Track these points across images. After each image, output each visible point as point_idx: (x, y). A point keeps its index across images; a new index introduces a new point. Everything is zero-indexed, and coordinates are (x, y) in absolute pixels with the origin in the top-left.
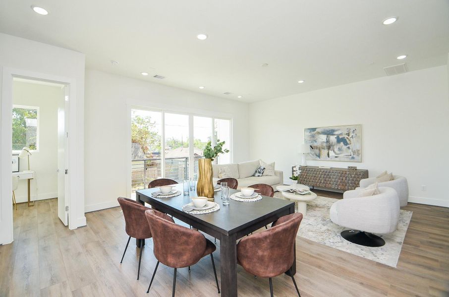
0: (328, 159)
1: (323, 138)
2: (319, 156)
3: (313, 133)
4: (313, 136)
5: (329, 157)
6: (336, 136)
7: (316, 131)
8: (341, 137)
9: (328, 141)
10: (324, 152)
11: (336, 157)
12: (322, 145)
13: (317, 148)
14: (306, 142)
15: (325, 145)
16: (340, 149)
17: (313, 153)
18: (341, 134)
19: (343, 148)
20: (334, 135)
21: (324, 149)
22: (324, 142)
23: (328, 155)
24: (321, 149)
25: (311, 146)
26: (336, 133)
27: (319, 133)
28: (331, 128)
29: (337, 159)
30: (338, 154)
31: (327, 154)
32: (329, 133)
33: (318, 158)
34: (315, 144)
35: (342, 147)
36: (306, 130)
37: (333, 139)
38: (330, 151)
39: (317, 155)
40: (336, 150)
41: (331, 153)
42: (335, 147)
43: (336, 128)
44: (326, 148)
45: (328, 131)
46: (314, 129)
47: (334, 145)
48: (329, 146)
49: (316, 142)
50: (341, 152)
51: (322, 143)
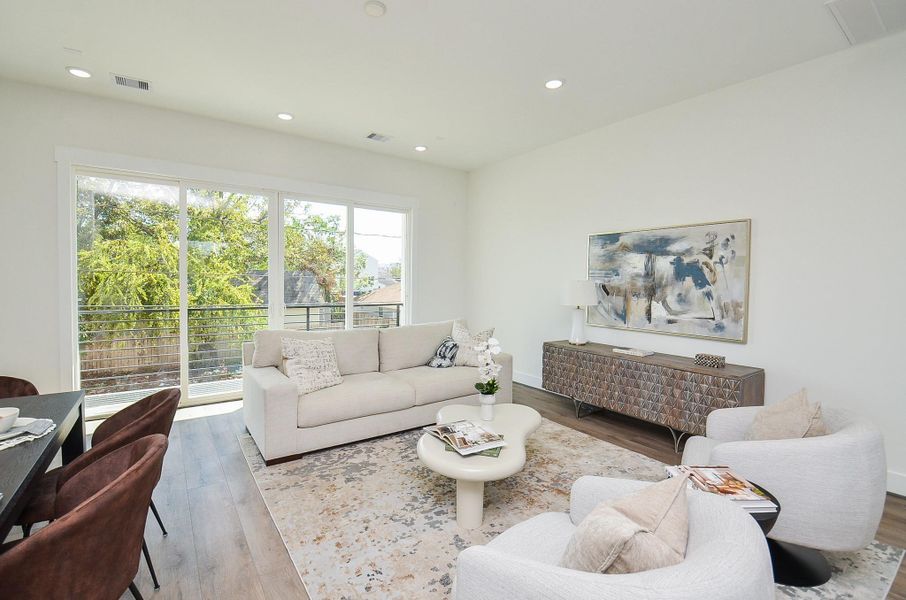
0: (649, 326)
1: (636, 263)
2: (623, 316)
3: (611, 247)
4: (610, 258)
5: (649, 319)
6: (672, 258)
7: (618, 243)
8: (686, 260)
9: (649, 274)
10: (638, 305)
11: (670, 322)
12: (633, 285)
13: (618, 291)
14: (592, 275)
15: (640, 283)
16: (682, 299)
17: (608, 305)
18: (688, 252)
19: (690, 295)
20: (667, 253)
21: (636, 295)
22: (638, 275)
23: (649, 313)
24: (629, 296)
25: (604, 287)
26: (674, 248)
27: (626, 249)
28: (661, 233)
29: (673, 328)
30: (676, 314)
31: (644, 312)
32: (654, 247)
33: (620, 323)
34: (615, 281)
35: (688, 291)
36: (592, 238)
37: (664, 265)
38: (654, 303)
39: (617, 314)
40: (671, 299)
41: (658, 310)
42: (668, 290)
43: (673, 234)
44: (643, 292)
45: (649, 242)
46: (613, 238)
47: (666, 286)
48: (653, 289)
49: (617, 275)
50: (686, 307)
51: (633, 278)
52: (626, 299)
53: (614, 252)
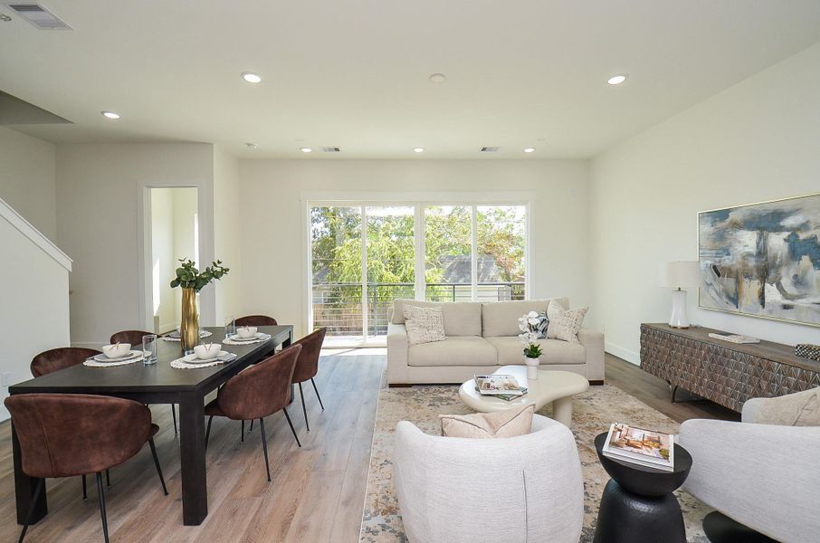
0: (762, 312)
1: (747, 241)
2: (735, 299)
3: (720, 225)
4: (720, 236)
5: (763, 304)
6: (785, 234)
7: (728, 220)
8: (802, 236)
9: (762, 252)
10: (751, 288)
11: (786, 307)
12: (745, 265)
13: (729, 272)
14: (702, 255)
15: (752, 263)
16: (799, 281)
17: (719, 288)
18: (805, 226)
19: (808, 277)
20: (779, 229)
21: (748, 276)
22: (749, 255)
23: (762, 296)
24: (741, 277)
25: (715, 267)
26: (789, 222)
27: (737, 226)
28: (772, 208)
29: (789, 315)
30: (792, 298)
31: (756, 296)
32: (766, 221)
33: (732, 308)
34: (727, 261)
35: (805, 272)
36: (702, 216)
37: (777, 242)
38: (767, 285)
39: (728, 297)
40: (786, 282)
41: (772, 293)
42: (783, 271)
43: (787, 207)
44: (755, 273)
45: (760, 217)
46: (723, 214)
47: (780, 266)
48: (765, 270)
49: (728, 254)
50: (804, 291)
51: (744, 258)
52: (738, 282)
53: (724, 230)
